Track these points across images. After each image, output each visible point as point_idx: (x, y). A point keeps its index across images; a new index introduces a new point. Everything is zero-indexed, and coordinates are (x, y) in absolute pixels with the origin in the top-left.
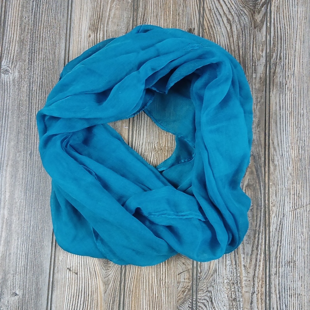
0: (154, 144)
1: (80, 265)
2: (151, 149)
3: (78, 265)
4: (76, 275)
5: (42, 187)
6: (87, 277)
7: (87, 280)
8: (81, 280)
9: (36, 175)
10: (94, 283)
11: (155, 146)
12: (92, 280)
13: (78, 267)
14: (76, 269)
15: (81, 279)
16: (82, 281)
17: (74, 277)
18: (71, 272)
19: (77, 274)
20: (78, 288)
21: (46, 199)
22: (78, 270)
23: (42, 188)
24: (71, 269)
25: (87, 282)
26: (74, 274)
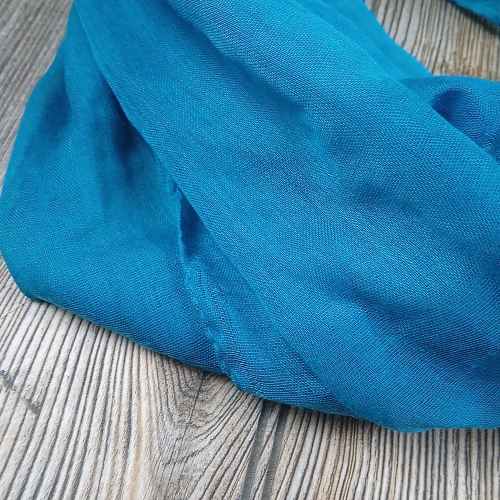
0: (441, 54)
1: (68, 373)
2: (432, 63)
3: (58, 372)
4: (30, 416)
5: (15, 61)
6: (83, 436)
7: (78, 453)
8: (46, 446)
9: (10, 25)
10: (106, 478)
11: (447, 59)
12: (101, 456)
13: (54, 381)
14: (39, 387)
15: (48, 438)
16: (51, 454)
17: (16, 422)
18: (13, 396)
19: (37, 410)
20: (18, 482)
21: (16, 98)
22: (50, 395)
23: (16, 64)
24: (18, 382)
25: (76, 463)
26: (22, 406)
